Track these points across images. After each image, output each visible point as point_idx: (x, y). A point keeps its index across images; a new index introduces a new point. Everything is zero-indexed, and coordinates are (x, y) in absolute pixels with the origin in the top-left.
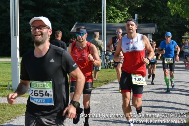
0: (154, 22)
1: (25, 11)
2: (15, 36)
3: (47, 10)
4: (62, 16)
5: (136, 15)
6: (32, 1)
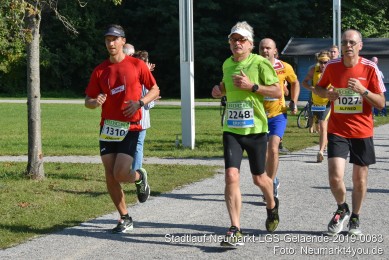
2: (187, 60)
4: (267, 26)
6: (215, 2)
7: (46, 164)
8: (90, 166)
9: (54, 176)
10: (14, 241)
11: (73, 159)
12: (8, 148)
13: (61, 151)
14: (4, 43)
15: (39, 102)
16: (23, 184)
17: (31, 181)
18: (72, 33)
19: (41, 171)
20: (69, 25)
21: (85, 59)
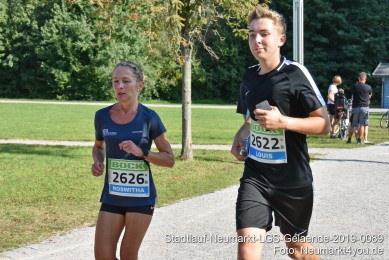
1: (316, 49)
3: (344, 48)
4: (362, 55)
7: (195, 151)
8: (227, 152)
9: (200, 158)
11: (215, 147)
13: (207, 142)
14: (174, 65)
15: (190, 107)
17: (183, 162)
18: (214, 58)
19: (191, 155)
20: (212, 53)
21: (230, 77)
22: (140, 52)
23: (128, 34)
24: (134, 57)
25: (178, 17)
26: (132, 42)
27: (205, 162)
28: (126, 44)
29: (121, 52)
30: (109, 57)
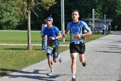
0: (111, 17)
2: (63, 23)
5: (105, 15)
7: (32, 46)
10: (24, 67)
11: (38, 45)
12: (23, 42)
13: (35, 43)
15: (30, 32)
16: (27, 51)
17: (28, 50)
18: (37, 17)
19: (31, 48)
20: (37, 15)
21: (40, 22)
22: (13, 15)
23: (9, 10)
24: (11, 16)
25: (26, 3)
26: (10, 12)
27: (35, 50)
28: (9, 13)
29: (7, 15)
30: (4, 16)
